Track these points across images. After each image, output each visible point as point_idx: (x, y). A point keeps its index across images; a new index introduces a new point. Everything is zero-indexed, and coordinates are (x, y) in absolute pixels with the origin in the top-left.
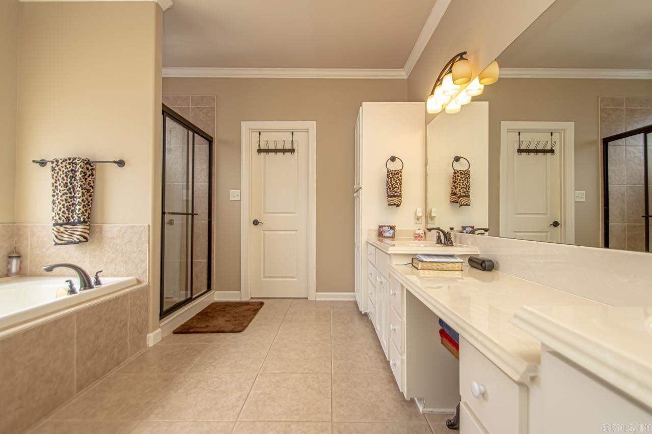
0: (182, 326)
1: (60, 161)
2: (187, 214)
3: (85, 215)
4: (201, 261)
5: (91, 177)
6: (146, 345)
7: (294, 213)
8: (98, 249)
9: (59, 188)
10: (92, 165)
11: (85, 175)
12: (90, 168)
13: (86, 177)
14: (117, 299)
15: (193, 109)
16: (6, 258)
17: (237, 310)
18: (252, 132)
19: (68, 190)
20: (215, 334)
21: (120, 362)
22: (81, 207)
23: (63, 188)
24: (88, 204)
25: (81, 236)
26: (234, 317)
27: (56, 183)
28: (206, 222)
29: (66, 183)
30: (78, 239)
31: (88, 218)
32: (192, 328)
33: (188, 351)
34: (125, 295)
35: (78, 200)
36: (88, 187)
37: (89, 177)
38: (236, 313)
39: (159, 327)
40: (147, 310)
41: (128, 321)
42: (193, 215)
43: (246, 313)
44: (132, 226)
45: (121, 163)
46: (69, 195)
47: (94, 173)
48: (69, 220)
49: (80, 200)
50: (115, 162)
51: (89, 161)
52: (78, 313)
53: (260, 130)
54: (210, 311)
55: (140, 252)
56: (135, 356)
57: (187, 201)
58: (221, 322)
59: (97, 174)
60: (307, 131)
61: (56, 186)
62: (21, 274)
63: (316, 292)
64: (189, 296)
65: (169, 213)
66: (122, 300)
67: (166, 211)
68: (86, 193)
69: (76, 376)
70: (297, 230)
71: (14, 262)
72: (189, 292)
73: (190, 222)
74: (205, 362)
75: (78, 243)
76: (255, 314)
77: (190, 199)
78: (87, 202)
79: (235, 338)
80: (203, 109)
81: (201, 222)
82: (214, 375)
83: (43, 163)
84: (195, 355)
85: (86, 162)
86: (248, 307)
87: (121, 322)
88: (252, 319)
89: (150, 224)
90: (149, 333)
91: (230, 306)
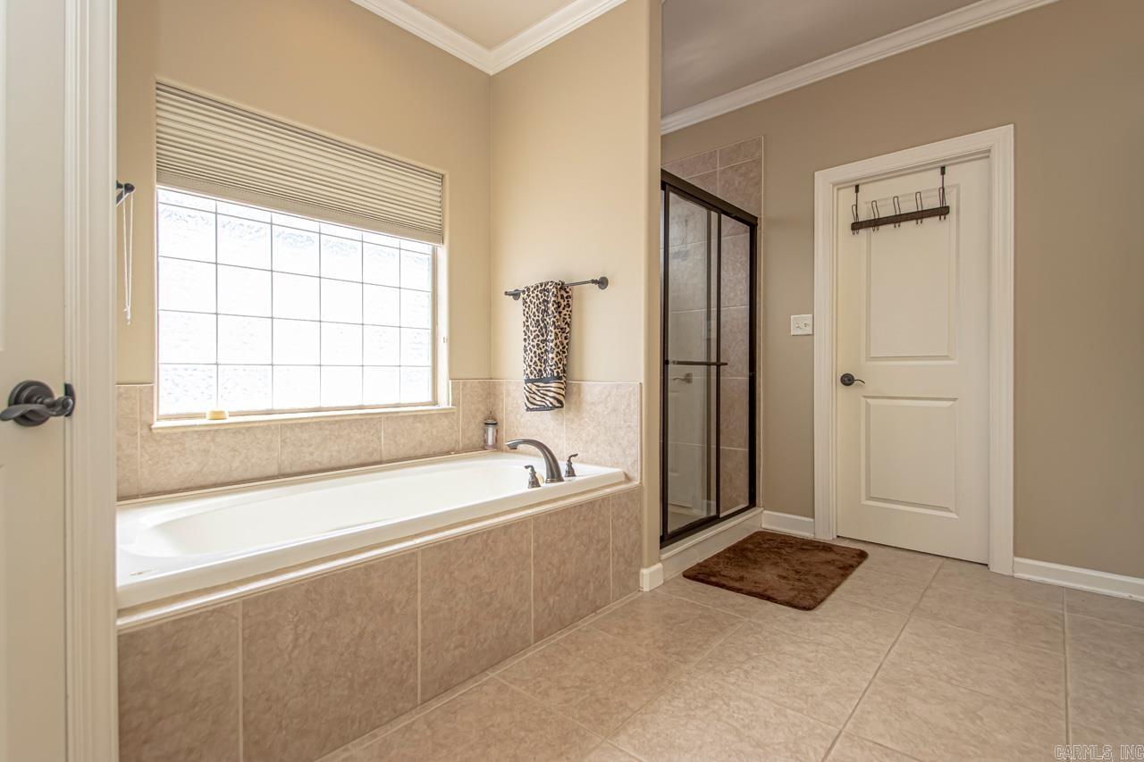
0: (699, 565)
1: (532, 289)
2: (708, 364)
3: (559, 368)
4: (736, 450)
5: (566, 309)
6: (639, 587)
7: (946, 357)
8: (576, 419)
9: (531, 328)
10: (568, 290)
11: (559, 307)
12: (565, 295)
13: (561, 309)
14: (591, 503)
15: (723, 172)
16: (483, 425)
17: (804, 557)
18: (838, 189)
19: (539, 331)
20: (755, 599)
21: (599, 608)
22: (554, 355)
23: (535, 329)
24: (564, 350)
25: (554, 398)
26: (797, 572)
27: (527, 321)
28: (746, 379)
29: (538, 321)
30: (551, 403)
31: (564, 371)
32: (714, 576)
33: (703, 621)
34: (604, 499)
35: (551, 344)
36: (563, 325)
37: (564, 309)
38: (802, 563)
39: (660, 561)
40: (639, 527)
41: (608, 543)
42: (718, 365)
43: (824, 570)
44: (619, 385)
45: (603, 283)
46: (541, 338)
47: (570, 303)
48: (542, 375)
49: (552, 345)
50: (594, 282)
51: (563, 284)
52: (535, 517)
53: (856, 180)
54: (750, 546)
55: (629, 429)
56: (622, 602)
57: (709, 340)
58: (768, 576)
59: (574, 303)
60: (986, 154)
61: (528, 326)
62: (497, 447)
63: (1016, 554)
64: (713, 513)
65: (674, 362)
66: (600, 506)
67: (671, 358)
68: (559, 335)
69: (533, 617)
70: (955, 399)
71: (491, 430)
72: (713, 503)
73: (714, 378)
74: (730, 656)
75: (551, 409)
76: (844, 576)
77: (714, 335)
78: (561, 347)
79: (796, 620)
80: (740, 166)
81: (735, 378)
82: (744, 694)
83: (516, 295)
84: (714, 634)
85: (559, 287)
86: (830, 556)
87: (598, 541)
88: (837, 586)
89: (643, 382)
90: (643, 567)
91: (791, 546)
